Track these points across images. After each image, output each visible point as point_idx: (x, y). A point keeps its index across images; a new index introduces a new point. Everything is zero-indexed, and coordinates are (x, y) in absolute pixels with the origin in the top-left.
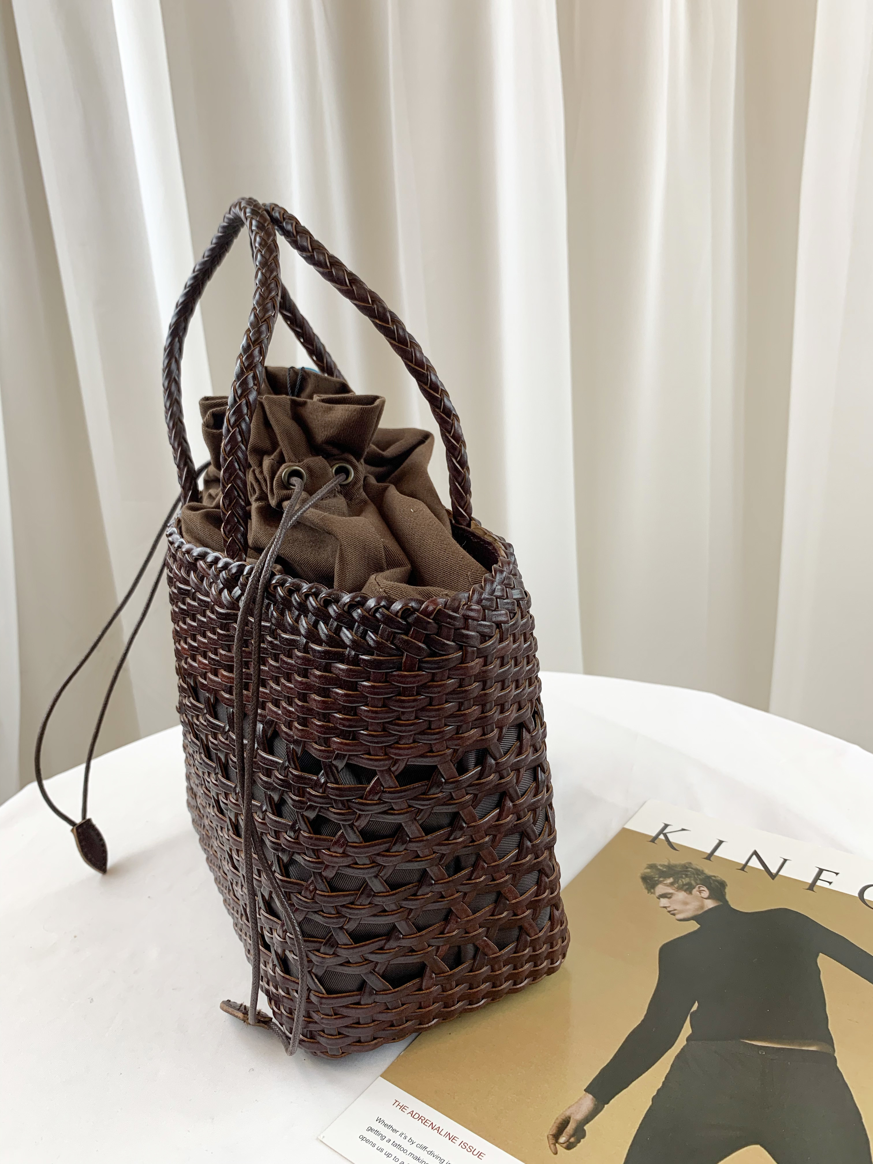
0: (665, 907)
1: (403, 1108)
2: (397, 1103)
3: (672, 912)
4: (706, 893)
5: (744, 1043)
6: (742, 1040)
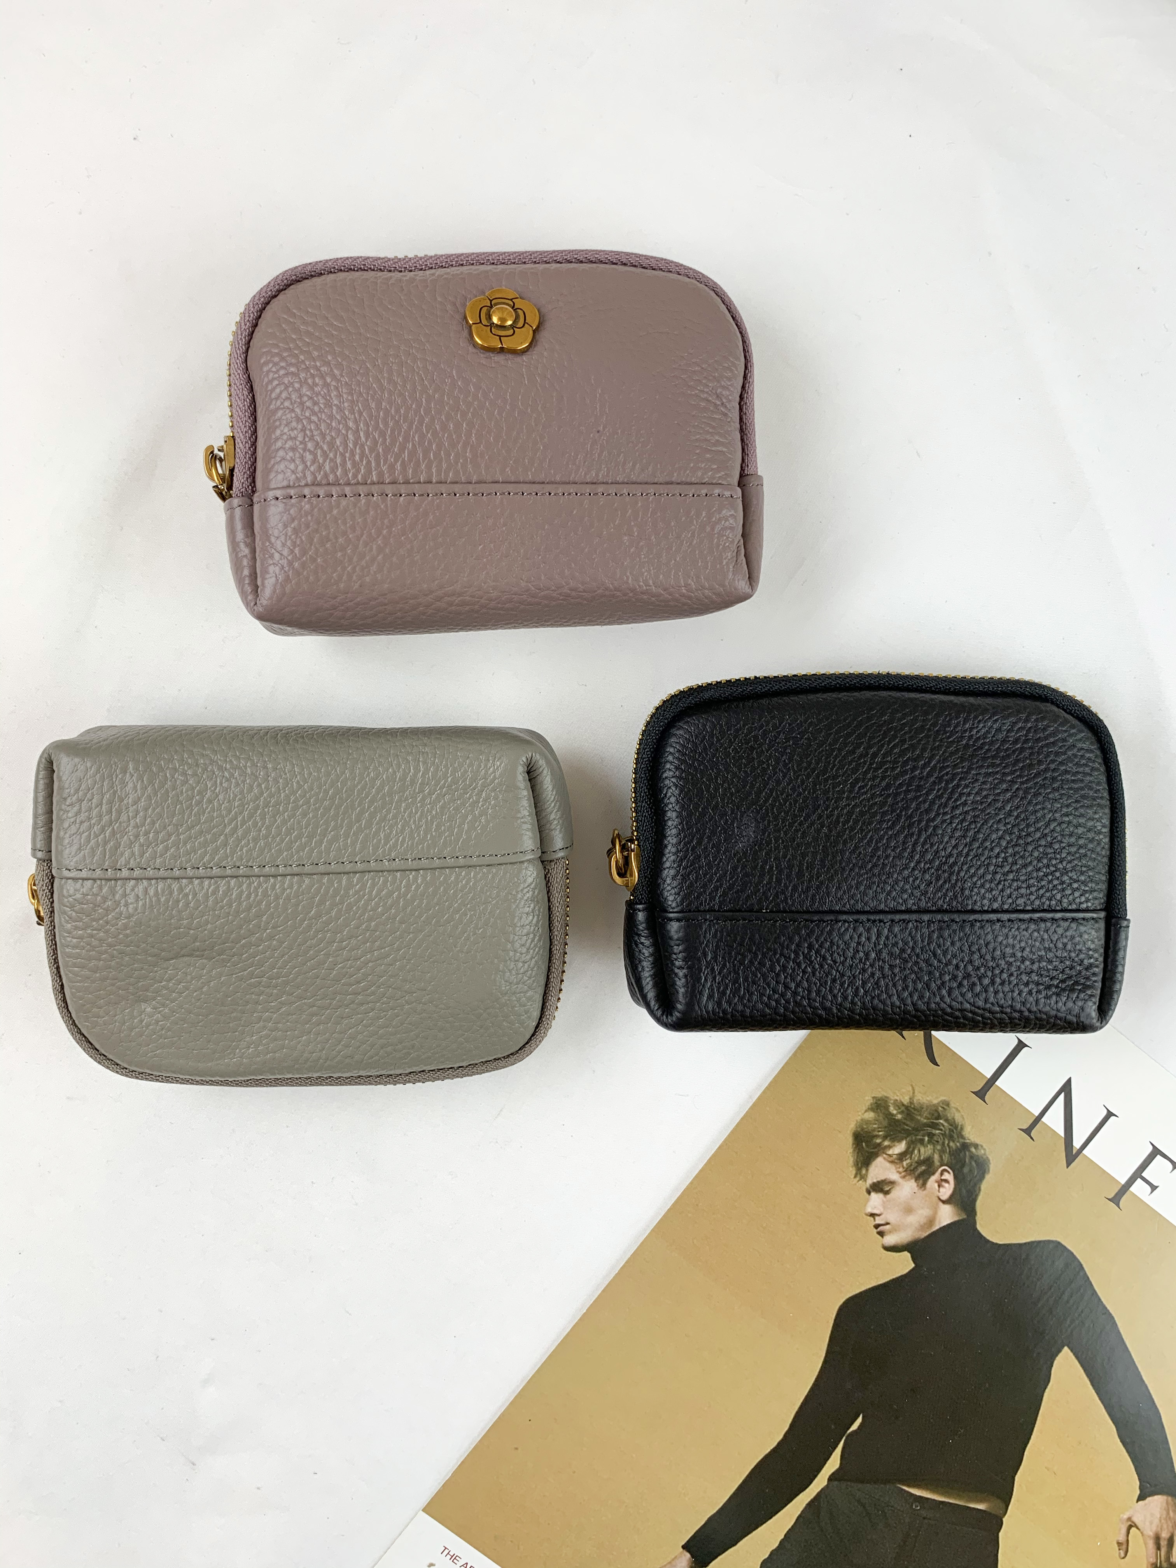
0: (873, 1215)
5: (902, 1489)
6: (899, 1485)
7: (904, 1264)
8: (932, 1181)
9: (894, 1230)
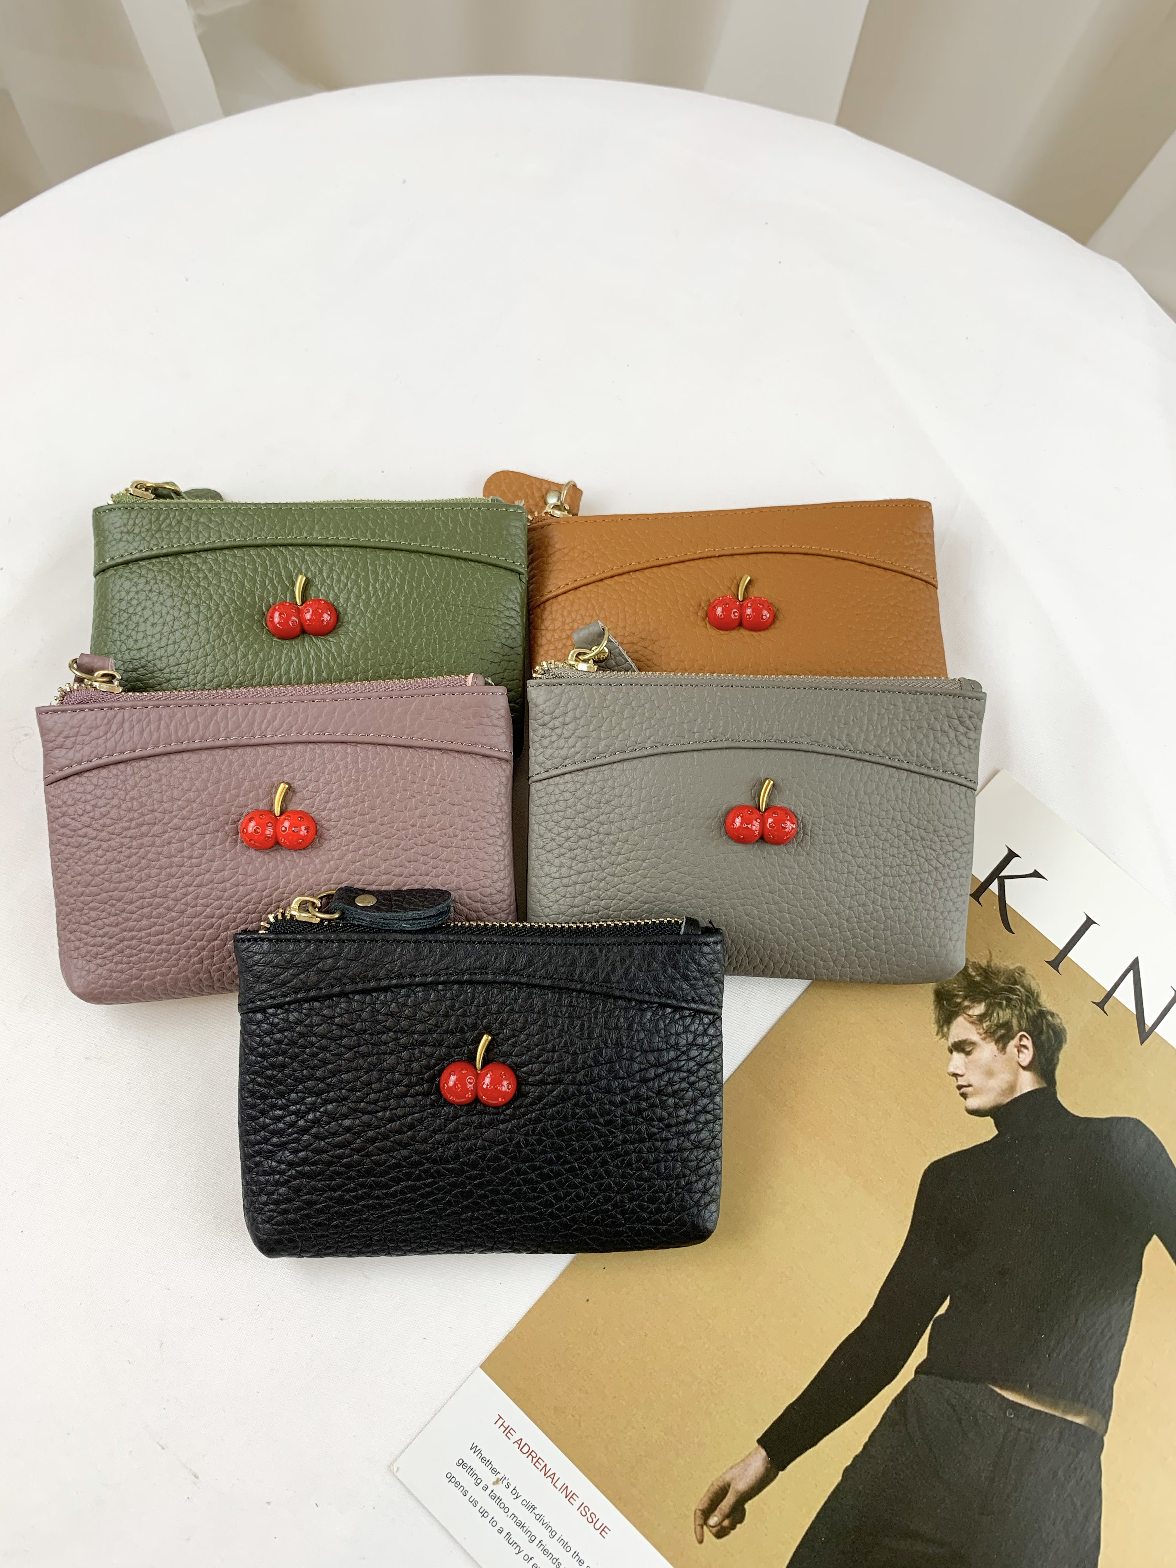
3: (963, 1090)
5: (993, 1391)
6: (991, 1386)
7: (987, 1130)
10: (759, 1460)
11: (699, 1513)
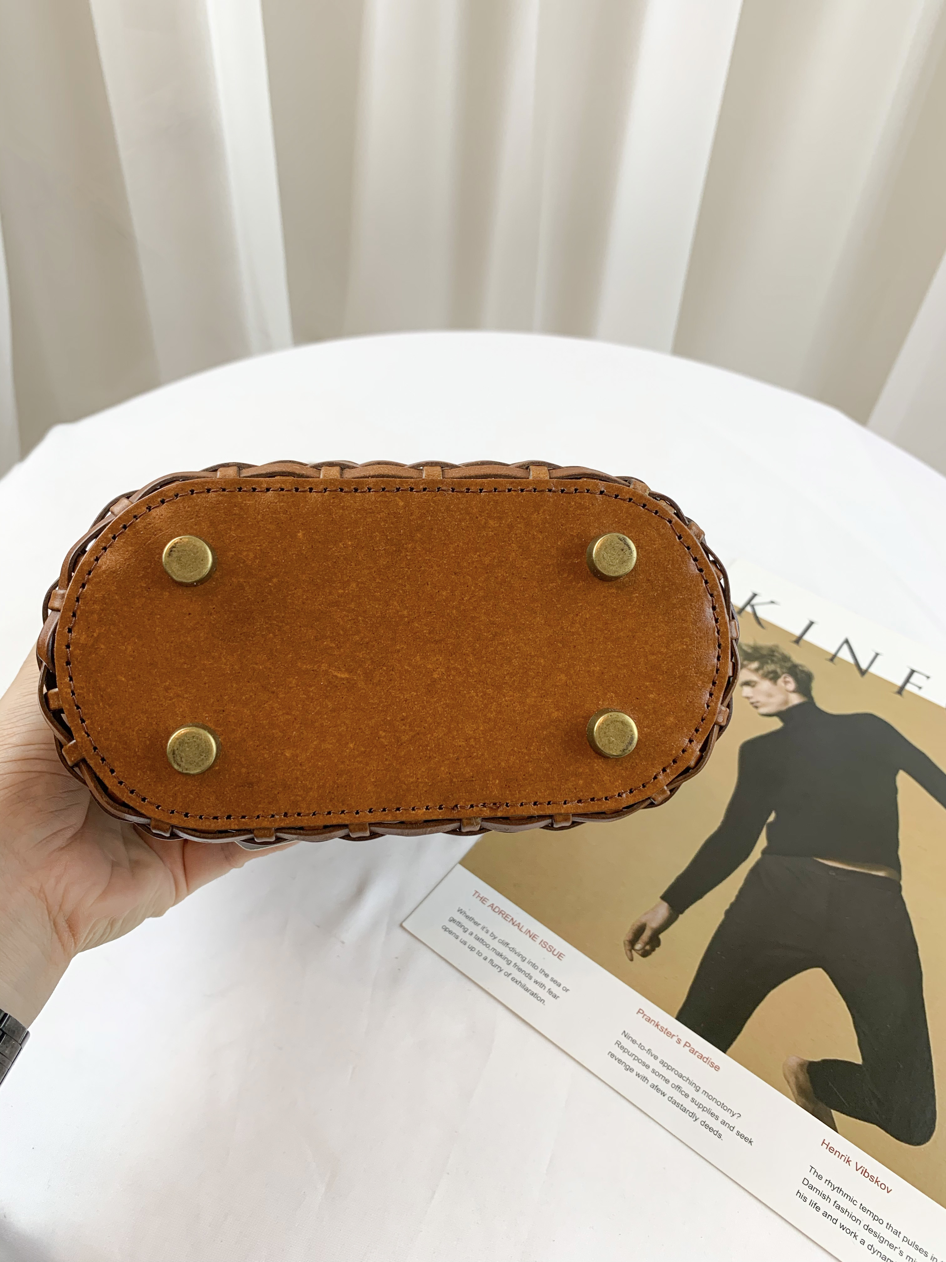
1: (483, 900)
2: (477, 894)
3: (755, 704)
4: (792, 686)
5: (817, 861)
6: (815, 859)
7: (776, 724)
8: (780, 681)
9: (764, 705)
10: (663, 910)
11: (627, 943)
